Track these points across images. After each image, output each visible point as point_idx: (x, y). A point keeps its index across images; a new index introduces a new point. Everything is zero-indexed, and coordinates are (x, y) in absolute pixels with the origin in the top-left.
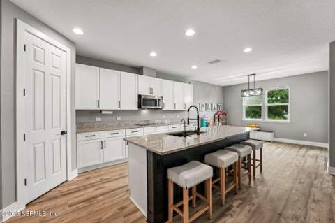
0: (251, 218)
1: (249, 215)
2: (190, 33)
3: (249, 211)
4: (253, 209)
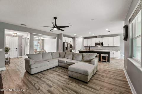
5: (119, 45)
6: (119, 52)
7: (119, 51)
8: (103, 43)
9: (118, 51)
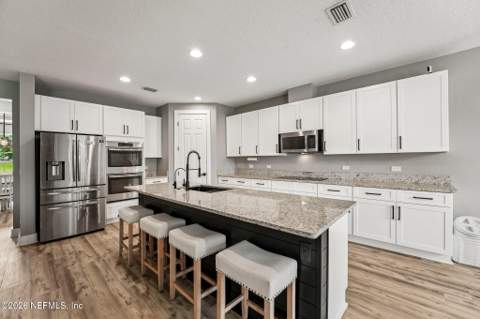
0: (110, 292)
1: (116, 294)
2: (196, 53)
3: (121, 296)
4: (122, 301)
5: (446, 148)
6: (444, 201)
7: (450, 197)
8: (321, 132)
9: (438, 197)
